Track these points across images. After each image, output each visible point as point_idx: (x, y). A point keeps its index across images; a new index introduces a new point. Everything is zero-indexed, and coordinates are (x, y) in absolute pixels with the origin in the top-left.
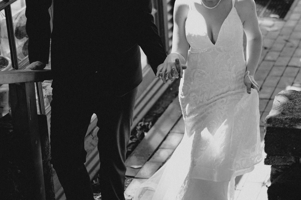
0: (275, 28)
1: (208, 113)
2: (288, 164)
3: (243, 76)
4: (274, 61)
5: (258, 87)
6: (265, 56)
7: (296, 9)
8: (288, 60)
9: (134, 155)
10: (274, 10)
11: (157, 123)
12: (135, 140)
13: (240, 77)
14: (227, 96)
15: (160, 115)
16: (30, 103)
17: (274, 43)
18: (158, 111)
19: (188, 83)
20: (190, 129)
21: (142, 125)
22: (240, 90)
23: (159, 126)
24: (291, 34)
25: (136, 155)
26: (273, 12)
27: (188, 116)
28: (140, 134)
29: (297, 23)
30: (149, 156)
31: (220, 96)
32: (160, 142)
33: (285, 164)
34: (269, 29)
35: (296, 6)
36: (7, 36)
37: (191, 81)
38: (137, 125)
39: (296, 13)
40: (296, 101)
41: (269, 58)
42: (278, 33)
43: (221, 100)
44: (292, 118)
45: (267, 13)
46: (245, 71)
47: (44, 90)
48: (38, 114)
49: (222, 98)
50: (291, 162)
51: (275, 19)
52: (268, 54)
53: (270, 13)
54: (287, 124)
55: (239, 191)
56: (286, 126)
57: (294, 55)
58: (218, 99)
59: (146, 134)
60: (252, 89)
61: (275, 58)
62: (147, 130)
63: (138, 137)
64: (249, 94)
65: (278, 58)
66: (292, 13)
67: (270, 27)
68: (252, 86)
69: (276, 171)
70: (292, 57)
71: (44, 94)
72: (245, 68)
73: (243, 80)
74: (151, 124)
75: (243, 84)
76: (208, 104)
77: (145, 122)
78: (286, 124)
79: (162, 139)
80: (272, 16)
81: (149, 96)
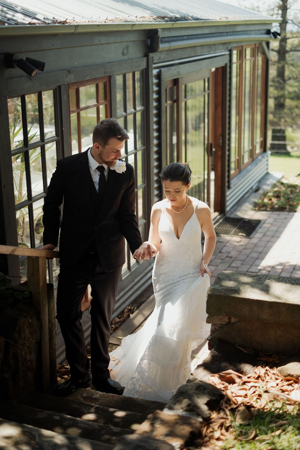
0: (241, 243)
1: (173, 290)
2: (223, 323)
3: (200, 264)
4: (237, 268)
5: (210, 272)
6: (231, 264)
7: (260, 230)
8: (248, 268)
9: (120, 329)
10: (242, 230)
11: (141, 308)
12: (122, 320)
13: (197, 265)
14: (187, 278)
15: (144, 302)
16: (42, 273)
17: (239, 254)
18: (142, 300)
19: (159, 267)
20: (159, 301)
21: (129, 308)
22: (197, 274)
23: (142, 310)
24: (253, 248)
25: (122, 330)
26: (242, 231)
27: (158, 292)
28: (127, 315)
29: (260, 241)
30: (132, 331)
31: (182, 278)
32: (141, 322)
33: (221, 323)
34: (236, 244)
35: (260, 227)
36: (29, 235)
37: (161, 266)
38: (125, 308)
39: (260, 233)
40: (231, 278)
41: (233, 265)
42: (243, 247)
43: (183, 281)
44: (226, 289)
45: (237, 232)
46: (201, 261)
47: (54, 272)
48: (47, 283)
49: (183, 279)
50: (225, 321)
51: (242, 237)
52: (234, 262)
53: (239, 232)
54: (223, 292)
55: (198, 359)
56: (222, 294)
57: (254, 264)
58: (181, 280)
59: (131, 315)
60: (205, 273)
61: (238, 265)
62: (132, 313)
63: (125, 317)
64: (202, 277)
65: (240, 266)
66: (256, 233)
67: (238, 242)
68: (205, 272)
69: (215, 328)
70: (251, 265)
71: (54, 275)
72: (201, 258)
73: (199, 267)
74: (136, 308)
75: (199, 270)
76: (173, 284)
77: (132, 306)
78: (221, 293)
79: (143, 319)
80: (240, 234)
81: (136, 287)
